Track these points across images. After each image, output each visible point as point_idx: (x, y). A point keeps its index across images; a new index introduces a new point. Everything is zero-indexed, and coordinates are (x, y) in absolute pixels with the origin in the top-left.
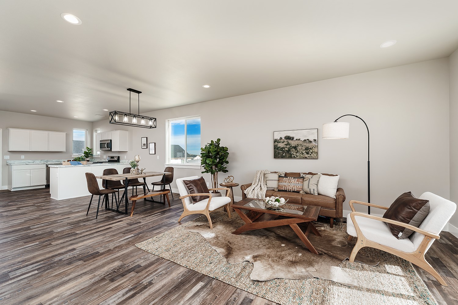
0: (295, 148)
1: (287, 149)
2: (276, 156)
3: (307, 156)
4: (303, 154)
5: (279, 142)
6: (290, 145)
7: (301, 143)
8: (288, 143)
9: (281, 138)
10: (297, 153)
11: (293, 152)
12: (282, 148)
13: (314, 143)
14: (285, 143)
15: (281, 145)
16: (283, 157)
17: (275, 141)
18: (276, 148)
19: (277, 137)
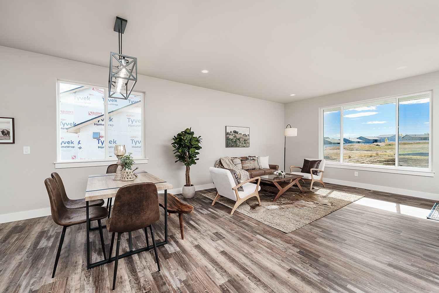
0: (239, 139)
1: (234, 140)
2: (227, 146)
3: (245, 145)
4: (243, 144)
5: (230, 135)
6: (236, 137)
7: (242, 136)
8: (235, 136)
9: (231, 132)
10: (240, 143)
11: (238, 142)
12: (232, 139)
13: (248, 137)
14: (234, 136)
15: (231, 137)
16: (232, 146)
17: (227, 134)
18: (227, 139)
19: (228, 131)
